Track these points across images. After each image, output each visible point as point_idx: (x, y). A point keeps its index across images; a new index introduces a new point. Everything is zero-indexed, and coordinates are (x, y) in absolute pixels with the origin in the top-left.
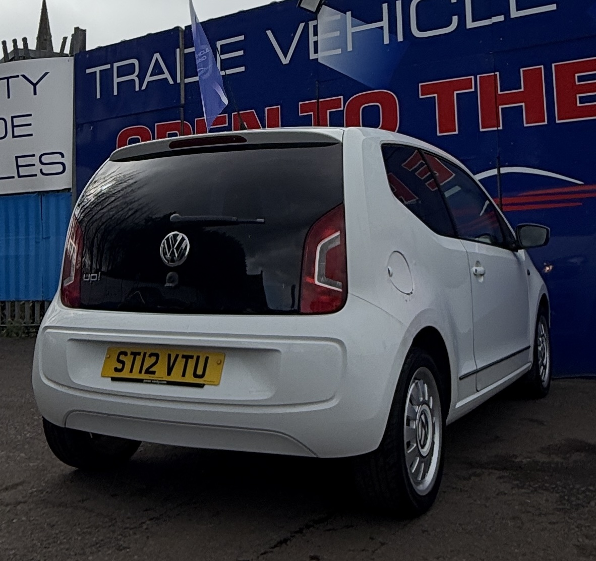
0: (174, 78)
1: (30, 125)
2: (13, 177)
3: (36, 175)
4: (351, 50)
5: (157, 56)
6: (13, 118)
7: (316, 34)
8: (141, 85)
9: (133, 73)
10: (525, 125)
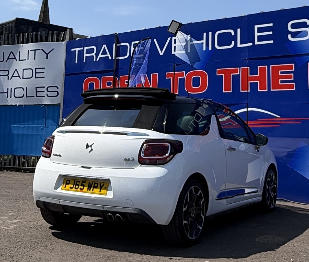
0: (112, 57)
1: (44, 73)
2: (34, 97)
3: (44, 96)
4: (190, 51)
5: (105, 46)
6: (36, 69)
7: (175, 43)
8: (96, 59)
9: (93, 52)
10: (259, 91)
